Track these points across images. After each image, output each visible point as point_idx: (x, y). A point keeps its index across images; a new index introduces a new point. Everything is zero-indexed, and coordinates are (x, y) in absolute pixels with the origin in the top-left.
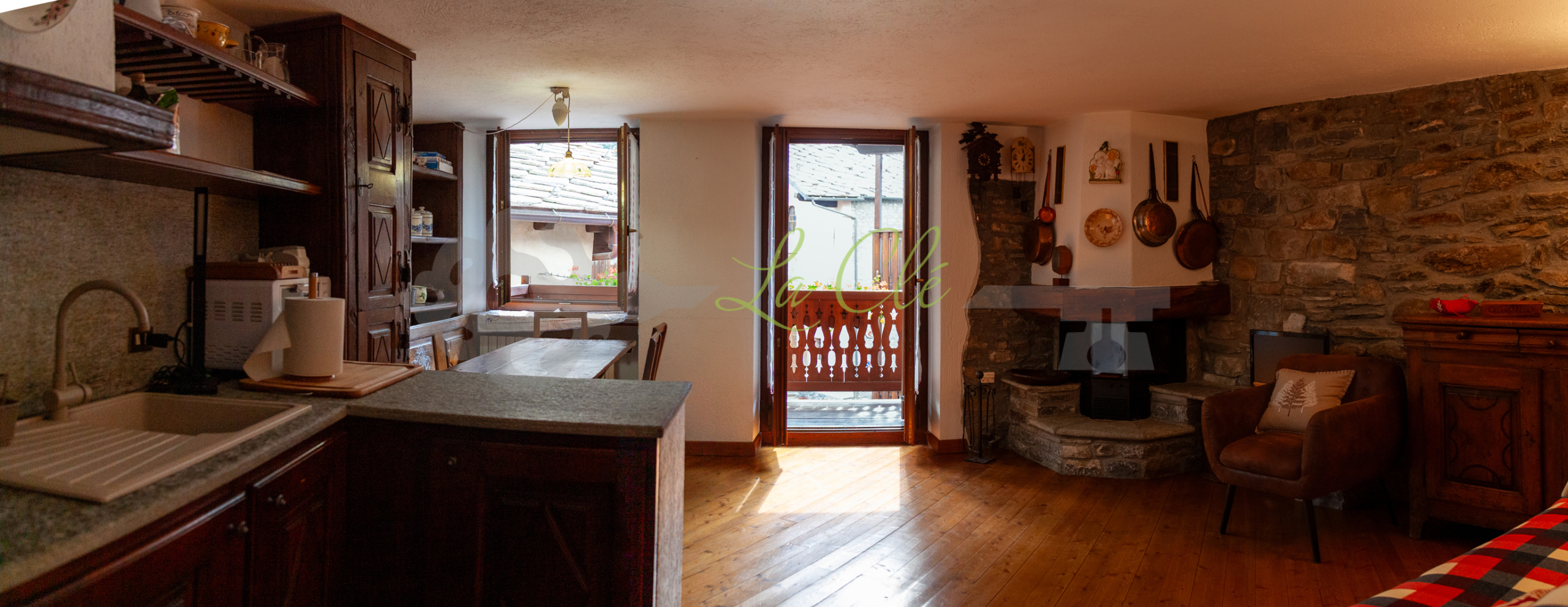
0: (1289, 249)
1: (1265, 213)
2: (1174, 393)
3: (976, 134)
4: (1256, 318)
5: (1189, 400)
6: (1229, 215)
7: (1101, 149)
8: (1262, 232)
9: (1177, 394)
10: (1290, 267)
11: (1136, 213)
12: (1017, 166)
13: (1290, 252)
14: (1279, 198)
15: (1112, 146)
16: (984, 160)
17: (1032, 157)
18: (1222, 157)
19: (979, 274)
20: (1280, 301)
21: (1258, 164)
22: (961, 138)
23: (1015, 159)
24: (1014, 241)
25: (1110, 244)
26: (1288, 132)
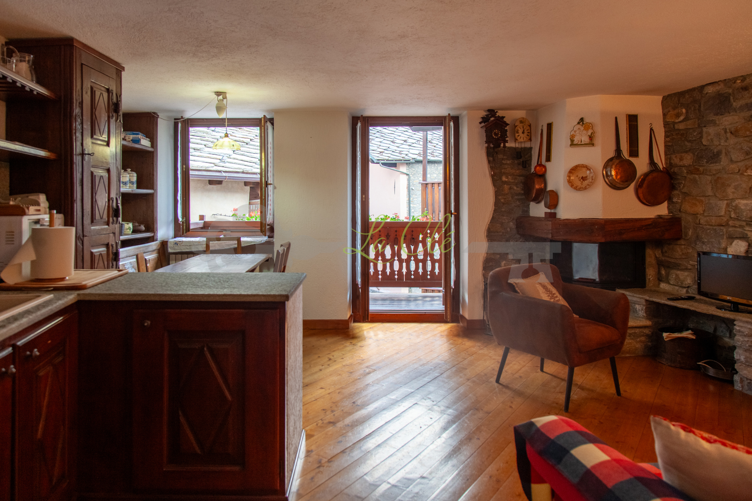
0: (733, 190)
1: (711, 163)
3: (491, 117)
4: (703, 243)
6: (680, 166)
7: (579, 123)
8: (709, 178)
10: (734, 204)
11: (605, 167)
12: (519, 137)
13: (733, 193)
14: (724, 151)
15: (586, 120)
16: (496, 134)
17: (529, 131)
18: (674, 123)
19: (493, 209)
20: (725, 230)
21: (705, 126)
22: (481, 120)
23: (518, 133)
24: (517, 187)
25: (585, 188)
26: (732, 100)
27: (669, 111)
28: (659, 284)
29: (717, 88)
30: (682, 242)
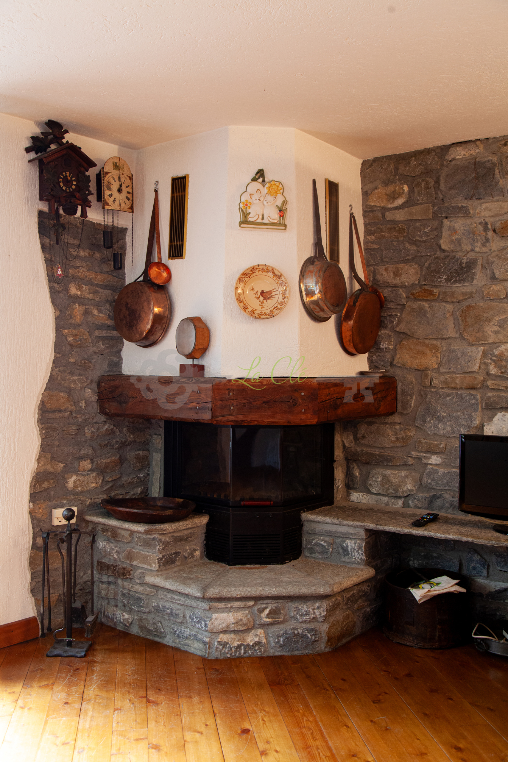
0: (496, 328)
1: (456, 282)
2: (345, 522)
3: (52, 142)
4: (440, 419)
5: (369, 531)
6: (395, 286)
7: (254, 179)
8: (450, 307)
9: (351, 523)
10: (496, 352)
11: (303, 275)
12: (112, 199)
13: (496, 333)
14: (480, 262)
15: (268, 177)
16: (67, 182)
17: (129, 190)
18: (384, 210)
20: (479, 396)
21: (447, 218)
22: (28, 143)
23: (109, 189)
24: (100, 311)
25: (271, 315)
26: (497, 175)
27: (376, 188)
28: (349, 494)
29: (473, 151)
30: (396, 418)
